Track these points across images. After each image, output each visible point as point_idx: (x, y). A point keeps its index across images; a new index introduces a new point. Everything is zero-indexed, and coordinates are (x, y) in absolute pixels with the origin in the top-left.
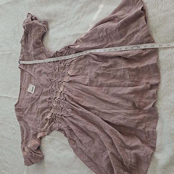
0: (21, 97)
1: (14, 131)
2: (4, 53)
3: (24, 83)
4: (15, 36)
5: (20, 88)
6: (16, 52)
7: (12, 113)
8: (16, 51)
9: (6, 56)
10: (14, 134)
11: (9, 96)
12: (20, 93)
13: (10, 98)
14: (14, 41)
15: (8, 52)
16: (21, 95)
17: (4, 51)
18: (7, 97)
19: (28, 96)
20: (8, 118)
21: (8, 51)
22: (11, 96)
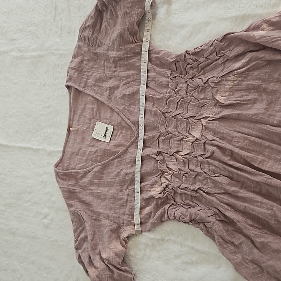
0: (69, 149)
1: (46, 221)
2: (21, 54)
3: (79, 120)
4: (55, 18)
5: (69, 130)
6: (57, 52)
7: (42, 182)
8: (57, 50)
9: (28, 61)
10: (47, 227)
11: (35, 147)
12: (67, 141)
13: (37, 150)
14: (51, 30)
15: (35, 54)
16: (70, 144)
17: (21, 51)
18: (28, 148)
19: (93, 146)
20: (30, 193)
21: (34, 50)
22: (41, 147)
